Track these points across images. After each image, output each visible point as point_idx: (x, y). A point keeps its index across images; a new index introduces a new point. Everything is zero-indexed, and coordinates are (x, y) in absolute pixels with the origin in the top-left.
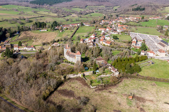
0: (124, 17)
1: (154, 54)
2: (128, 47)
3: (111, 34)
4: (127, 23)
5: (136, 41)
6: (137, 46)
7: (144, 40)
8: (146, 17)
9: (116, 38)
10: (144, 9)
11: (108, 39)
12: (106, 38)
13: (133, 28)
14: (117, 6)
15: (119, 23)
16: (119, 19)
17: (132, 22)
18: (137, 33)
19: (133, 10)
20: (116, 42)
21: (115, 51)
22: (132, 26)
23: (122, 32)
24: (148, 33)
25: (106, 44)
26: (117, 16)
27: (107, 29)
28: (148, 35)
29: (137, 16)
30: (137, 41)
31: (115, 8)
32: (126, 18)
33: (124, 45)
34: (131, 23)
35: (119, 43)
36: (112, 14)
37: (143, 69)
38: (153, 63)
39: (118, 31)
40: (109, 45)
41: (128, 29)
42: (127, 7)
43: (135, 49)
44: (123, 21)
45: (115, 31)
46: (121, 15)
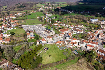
1: (45, 40)
2: (25, 39)
3: (8, 30)
4: (18, 19)
6: (31, 37)
7: (34, 31)
8: (28, 11)
9: (12, 33)
10: (25, 6)
11: (6, 36)
12: (4, 35)
13: (23, 22)
14: (5, 5)
15: (11, 19)
16: (10, 16)
17: (20, 16)
18: (27, 25)
19: (18, 8)
22: (22, 20)
23: (16, 27)
24: (34, 24)
25: (6, 42)
26: (8, 13)
27: (3, 27)
28: (35, 25)
29: (22, 11)
30: (30, 33)
31: (5, 7)
32: (15, 14)
33: (22, 39)
34: (20, 18)
35: (17, 38)
36: (3, 12)
38: (47, 49)
39: (12, 26)
40: (8, 42)
41: (20, 23)
42: (13, 6)
43: (31, 40)
44: (14, 17)
45: (10, 27)
46: (10, 12)
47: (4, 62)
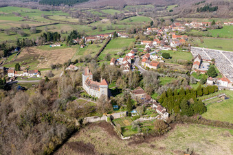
0: (183, 22)
1: (229, 82)
2: (186, 71)
3: (160, 51)
4: (188, 33)
5: (199, 61)
6: (202, 69)
7: (213, 60)
8: (218, 21)
9: (167, 56)
10: (215, 9)
11: (154, 58)
12: (151, 57)
13: (197, 40)
14: (173, 4)
15: (173, 32)
16: (174, 26)
17: (195, 29)
18: (203, 49)
19: (198, 11)
20: (168, 63)
21: (165, 79)
22: (196, 36)
23: (177, 47)
24: (220, 48)
25: (151, 67)
26: (172, 20)
27: (155, 43)
28: (221, 52)
29: (204, 20)
30: (201, 62)
31: (171, 7)
32: (187, 24)
33: (180, 68)
34: (194, 32)
35: (172, 65)
36: (164, 18)
37: (209, 108)
38: (226, 98)
39: (172, 45)
40: (155, 68)
41: (187, 42)
42: (188, 6)
43: (198, 74)
44: (181, 29)
45: (167, 45)
46: (178, 19)
47: (140, 92)
